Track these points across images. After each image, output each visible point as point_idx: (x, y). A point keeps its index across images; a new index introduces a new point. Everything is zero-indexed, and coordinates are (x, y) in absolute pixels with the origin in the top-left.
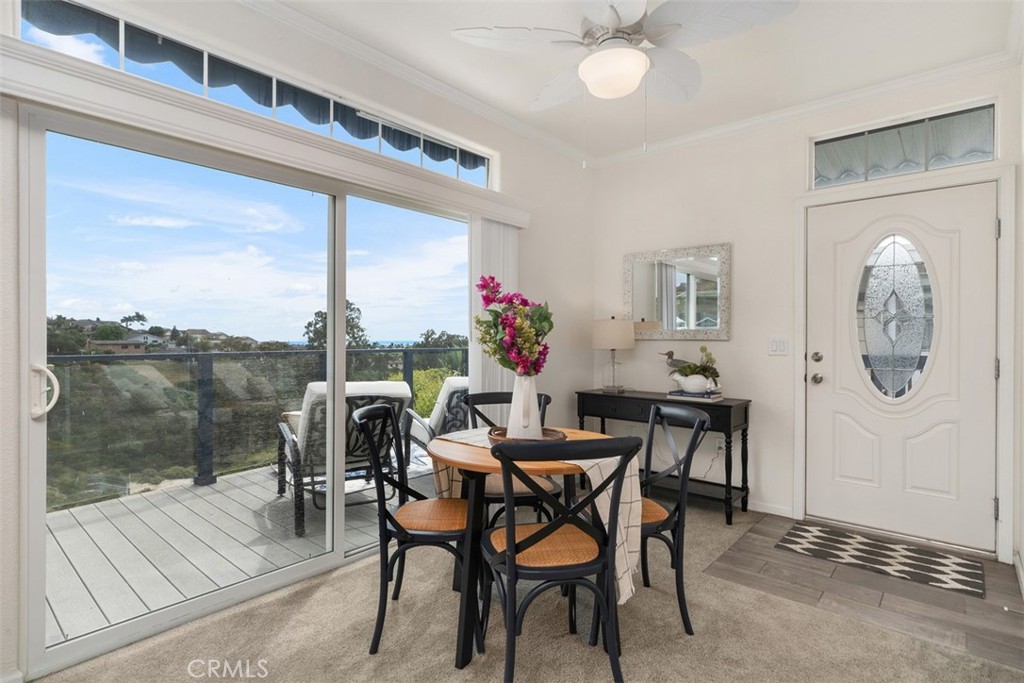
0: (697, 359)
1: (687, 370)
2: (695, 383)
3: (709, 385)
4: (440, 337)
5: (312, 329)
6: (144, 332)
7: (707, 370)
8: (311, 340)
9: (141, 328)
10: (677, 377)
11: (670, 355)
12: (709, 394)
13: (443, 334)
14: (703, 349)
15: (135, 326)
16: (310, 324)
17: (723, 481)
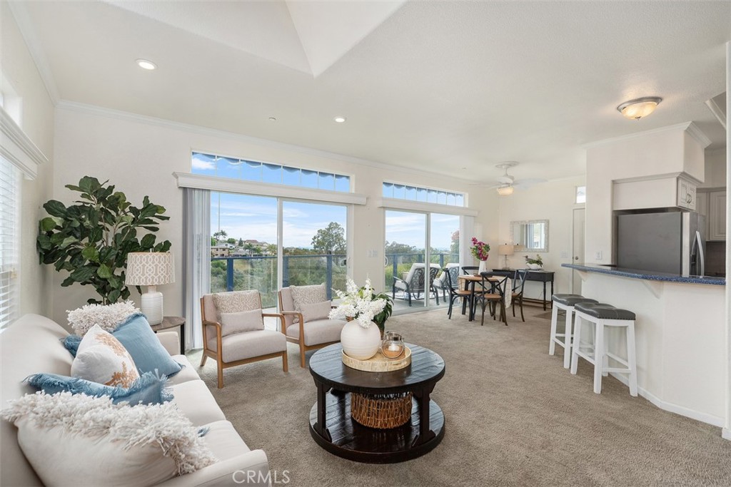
0: (536, 258)
1: (532, 262)
2: (534, 266)
3: (539, 267)
4: (392, 245)
5: (316, 240)
6: (225, 242)
7: (539, 262)
8: (315, 247)
9: (224, 239)
10: (528, 264)
11: (527, 257)
12: (539, 270)
13: (394, 243)
14: (538, 255)
15: (221, 238)
16: (315, 238)
17: (543, 299)
